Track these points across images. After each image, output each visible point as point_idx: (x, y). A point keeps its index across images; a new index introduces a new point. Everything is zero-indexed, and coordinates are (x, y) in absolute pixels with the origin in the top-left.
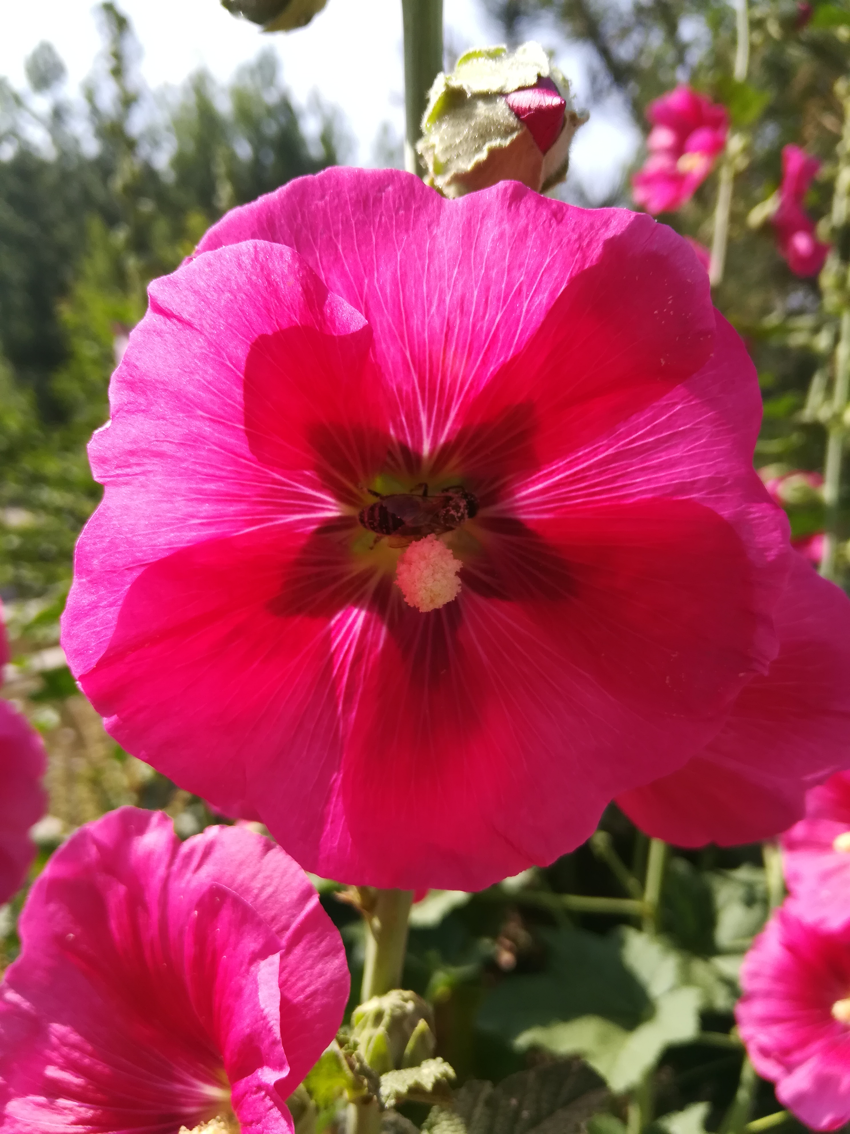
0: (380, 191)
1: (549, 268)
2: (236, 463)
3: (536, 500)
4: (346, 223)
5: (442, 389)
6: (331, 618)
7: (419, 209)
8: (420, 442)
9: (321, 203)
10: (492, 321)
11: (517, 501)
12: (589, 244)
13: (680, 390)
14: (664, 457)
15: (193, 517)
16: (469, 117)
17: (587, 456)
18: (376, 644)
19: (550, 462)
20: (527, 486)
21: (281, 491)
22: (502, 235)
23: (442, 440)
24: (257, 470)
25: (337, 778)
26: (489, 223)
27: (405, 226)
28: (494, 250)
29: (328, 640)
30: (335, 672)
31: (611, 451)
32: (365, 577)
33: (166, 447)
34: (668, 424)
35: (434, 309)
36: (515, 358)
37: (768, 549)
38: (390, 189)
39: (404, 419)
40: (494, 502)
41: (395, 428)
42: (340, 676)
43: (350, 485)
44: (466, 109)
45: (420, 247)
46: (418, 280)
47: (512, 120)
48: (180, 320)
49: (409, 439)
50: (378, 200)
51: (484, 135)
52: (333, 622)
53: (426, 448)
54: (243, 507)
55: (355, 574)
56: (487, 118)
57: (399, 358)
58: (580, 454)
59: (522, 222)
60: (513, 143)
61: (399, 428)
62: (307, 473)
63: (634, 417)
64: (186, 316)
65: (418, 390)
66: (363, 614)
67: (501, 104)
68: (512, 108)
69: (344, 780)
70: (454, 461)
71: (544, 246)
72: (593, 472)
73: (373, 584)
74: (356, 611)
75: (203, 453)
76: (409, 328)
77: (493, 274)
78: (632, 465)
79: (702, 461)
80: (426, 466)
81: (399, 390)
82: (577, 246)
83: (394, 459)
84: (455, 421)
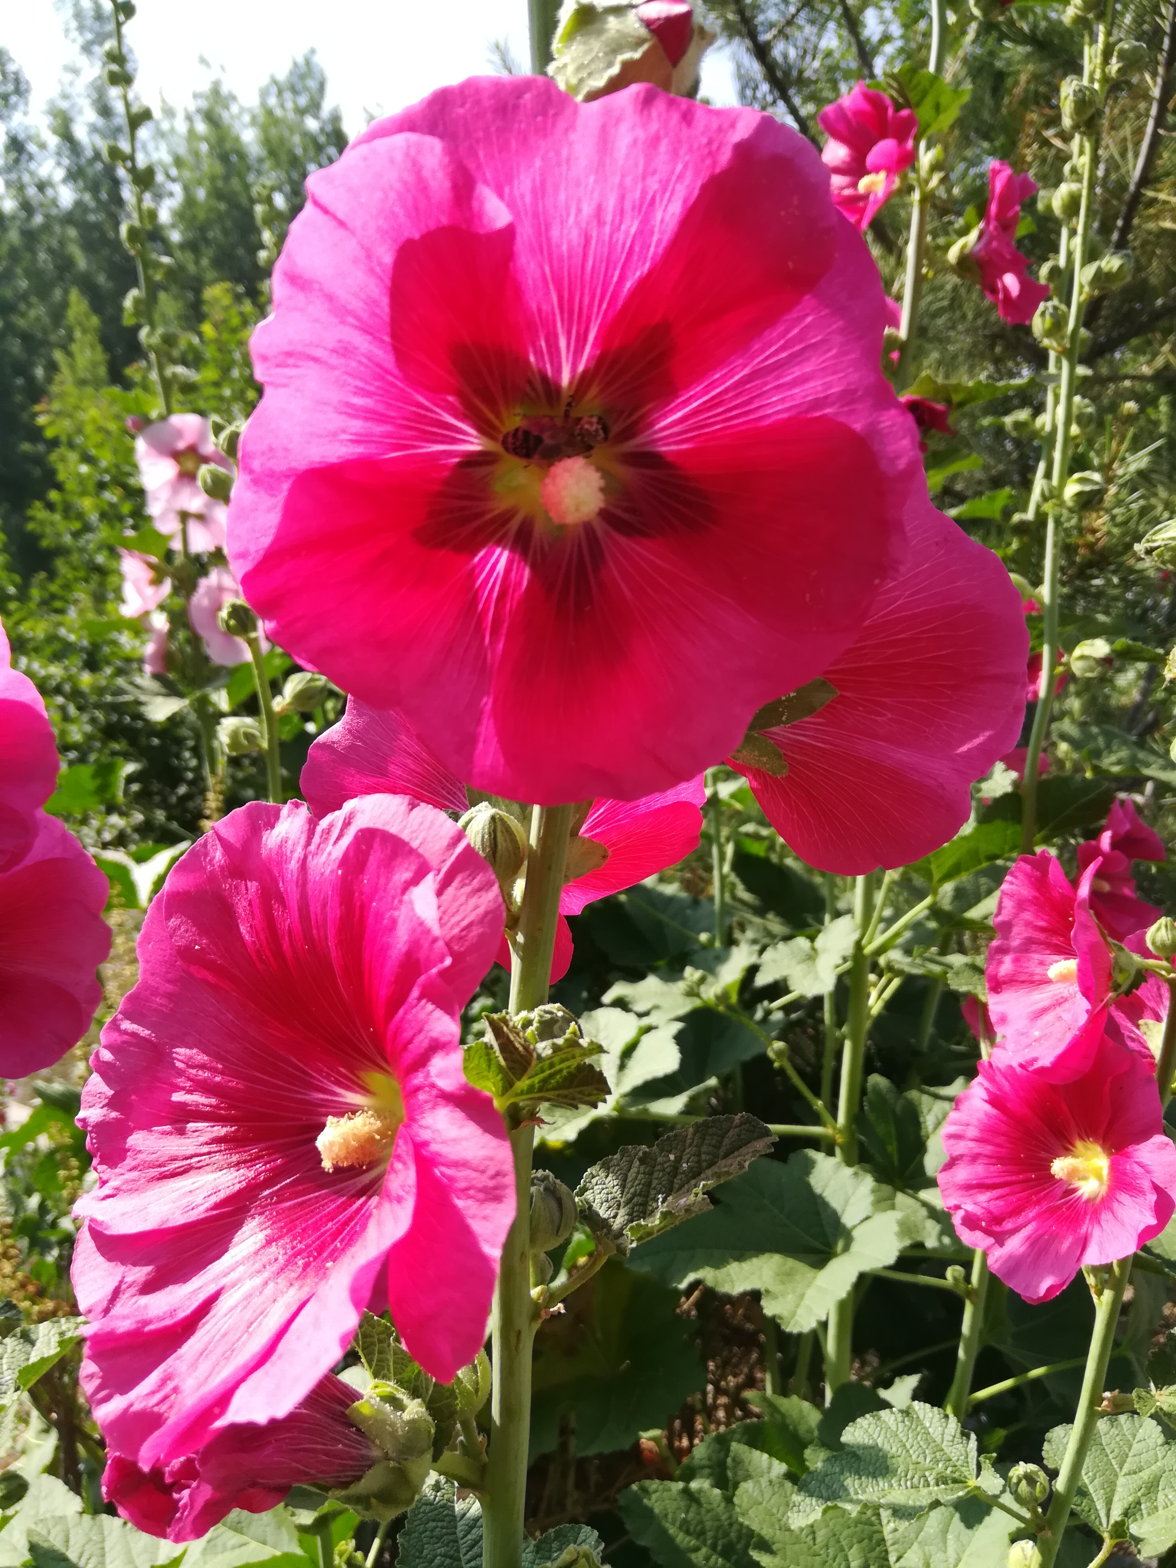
0: (519, 97)
1: (680, 177)
2: (382, 379)
3: (675, 429)
4: (486, 130)
5: (581, 309)
6: (475, 555)
7: (556, 115)
8: (558, 370)
9: (461, 111)
10: (627, 233)
11: (656, 432)
12: (719, 148)
13: (808, 301)
14: (797, 372)
15: (344, 431)
16: (600, 32)
17: (723, 379)
18: (519, 583)
19: (687, 387)
20: (665, 416)
21: (425, 416)
22: (635, 142)
23: (581, 368)
24: (402, 390)
25: (487, 703)
26: (624, 128)
27: (543, 132)
28: (628, 156)
29: (472, 576)
30: (481, 606)
31: (746, 371)
32: (506, 517)
33: (319, 353)
34: (799, 339)
35: (571, 220)
36: (651, 271)
37: (898, 457)
38: (528, 96)
39: (543, 344)
40: (634, 435)
41: (535, 353)
42: (486, 610)
43: (491, 416)
44: (597, 26)
45: (558, 153)
46: (556, 189)
47: (643, 32)
48: (335, 217)
49: (548, 366)
50: (516, 107)
51: (615, 49)
52: (476, 559)
53: (565, 379)
54: (389, 428)
55: (496, 512)
56: (618, 31)
57: (538, 275)
58: (717, 376)
59: (654, 126)
60: (645, 55)
61: (539, 353)
62: (450, 398)
63: (766, 333)
64: (340, 215)
65: (557, 311)
66: (506, 554)
67: (632, 15)
68: (642, 20)
69: (494, 703)
70: (594, 391)
71: (675, 153)
72: (730, 395)
73: (515, 524)
74: (498, 551)
75: (354, 364)
76: (549, 240)
77: (628, 181)
78: (766, 384)
79: (834, 373)
80: (565, 398)
81: (539, 310)
82: (706, 151)
83: (534, 389)
84: (594, 345)
